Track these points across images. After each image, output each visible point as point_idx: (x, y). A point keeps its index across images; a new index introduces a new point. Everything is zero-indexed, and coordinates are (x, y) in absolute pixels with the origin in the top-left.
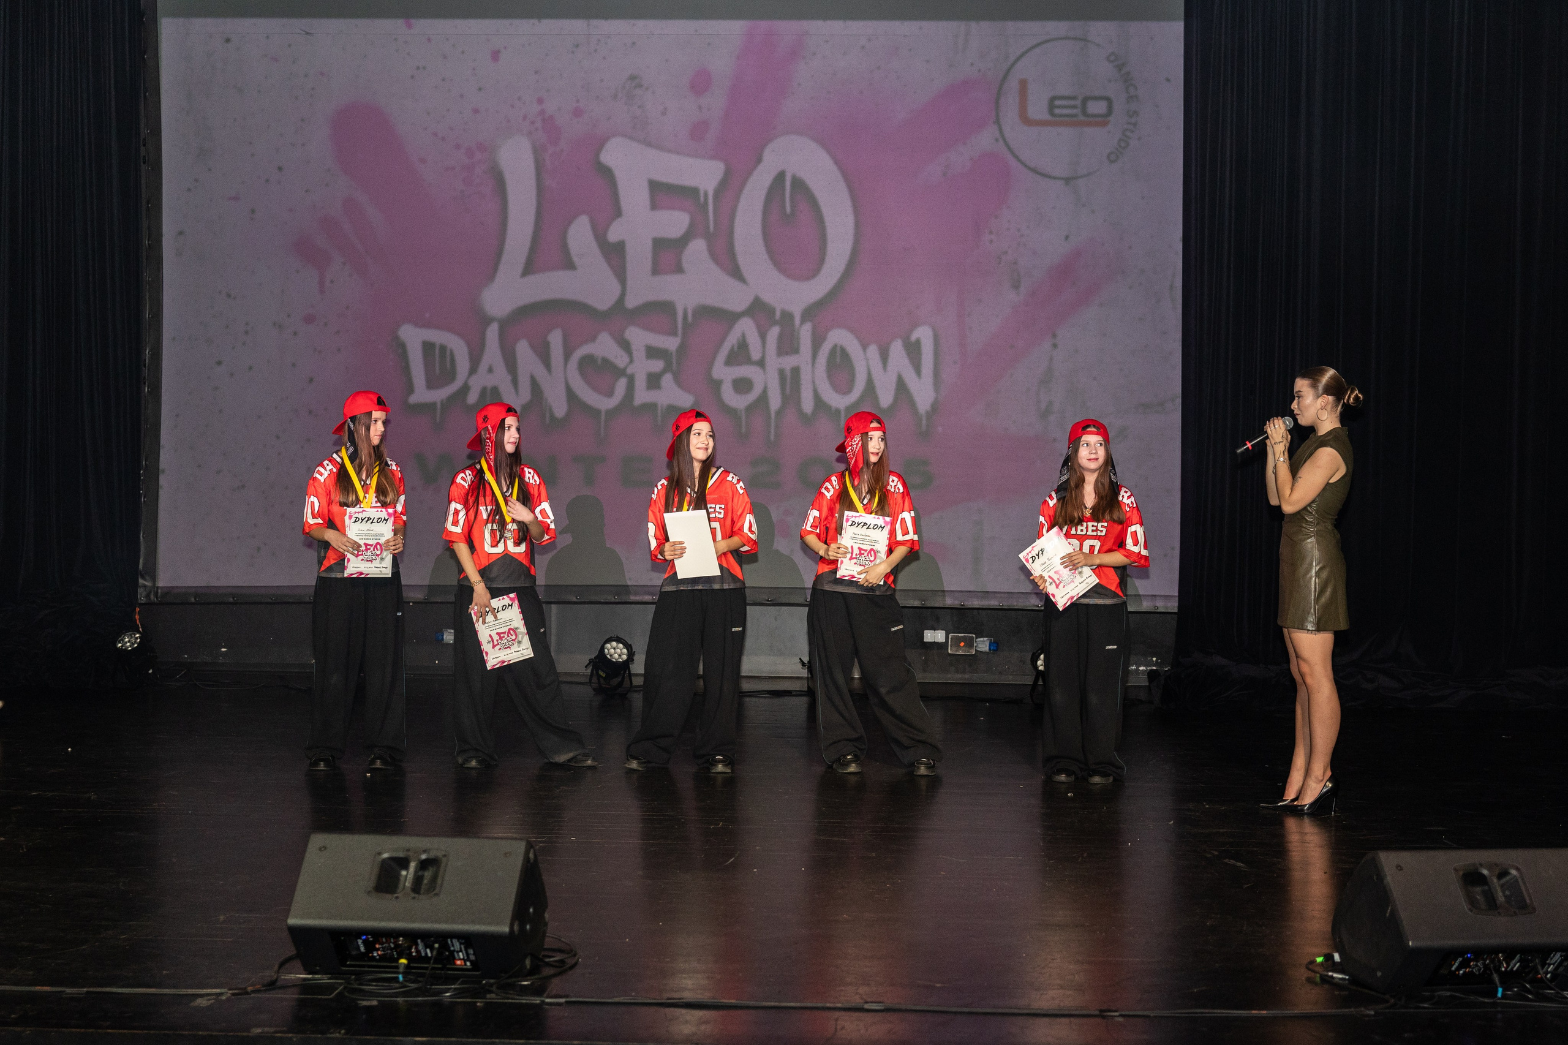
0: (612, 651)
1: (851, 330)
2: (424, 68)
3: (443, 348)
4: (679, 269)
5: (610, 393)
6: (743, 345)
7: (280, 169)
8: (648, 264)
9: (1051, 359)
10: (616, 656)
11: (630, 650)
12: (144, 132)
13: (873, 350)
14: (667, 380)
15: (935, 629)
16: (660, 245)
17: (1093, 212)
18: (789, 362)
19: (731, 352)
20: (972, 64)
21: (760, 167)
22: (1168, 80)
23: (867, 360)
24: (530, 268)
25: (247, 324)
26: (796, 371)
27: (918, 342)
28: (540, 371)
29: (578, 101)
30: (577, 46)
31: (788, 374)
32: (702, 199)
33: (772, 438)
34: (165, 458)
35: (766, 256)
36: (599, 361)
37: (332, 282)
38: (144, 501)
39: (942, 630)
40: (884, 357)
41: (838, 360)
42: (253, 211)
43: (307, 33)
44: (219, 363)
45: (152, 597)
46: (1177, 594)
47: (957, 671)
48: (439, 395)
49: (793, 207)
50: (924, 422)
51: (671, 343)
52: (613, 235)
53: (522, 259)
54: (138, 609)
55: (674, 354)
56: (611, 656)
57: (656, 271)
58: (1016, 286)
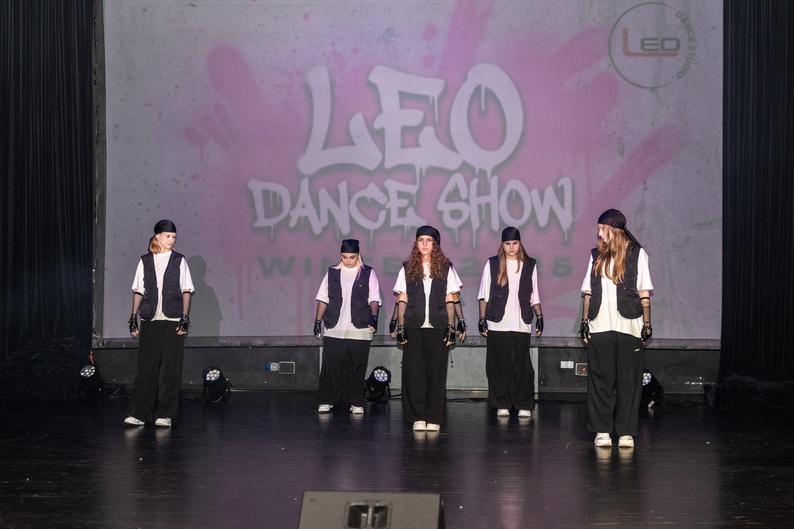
0: (378, 375)
1: (522, 181)
2: (263, 25)
3: (275, 194)
4: (417, 145)
5: (375, 220)
6: (456, 190)
7: (176, 87)
8: (398, 141)
9: (643, 197)
10: (381, 378)
11: (389, 374)
12: (95, 66)
13: (535, 192)
14: (410, 211)
15: (567, 361)
16: (405, 130)
17: (668, 108)
18: (484, 200)
19: (449, 193)
20: (594, 20)
21: (466, 83)
22: (714, 28)
23: (531, 198)
24: (327, 145)
25: (157, 180)
26: (488, 205)
27: (562, 187)
28: (332, 205)
29: (355, 44)
30: (355, 11)
31: (484, 207)
32: (431, 102)
33: (474, 246)
34: (108, 261)
35: (470, 136)
36: (369, 201)
37: (208, 154)
38: (96, 287)
39: (571, 361)
40: (542, 196)
41: (514, 198)
42: (160, 112)
43: (193, 5)
44: (140, 204)
45: (100, 344)
46: (720, 338)
47: (580, 386)
48: (272, 222)
49: (486, 107)
50: (566, 235)
51: (413, 189)
52: (377, 125)
53: (323, 139)
54: (92, 352)
55: (414, 196)
56: (378, 378)
57: (404, 145)
58: (622, 153)
